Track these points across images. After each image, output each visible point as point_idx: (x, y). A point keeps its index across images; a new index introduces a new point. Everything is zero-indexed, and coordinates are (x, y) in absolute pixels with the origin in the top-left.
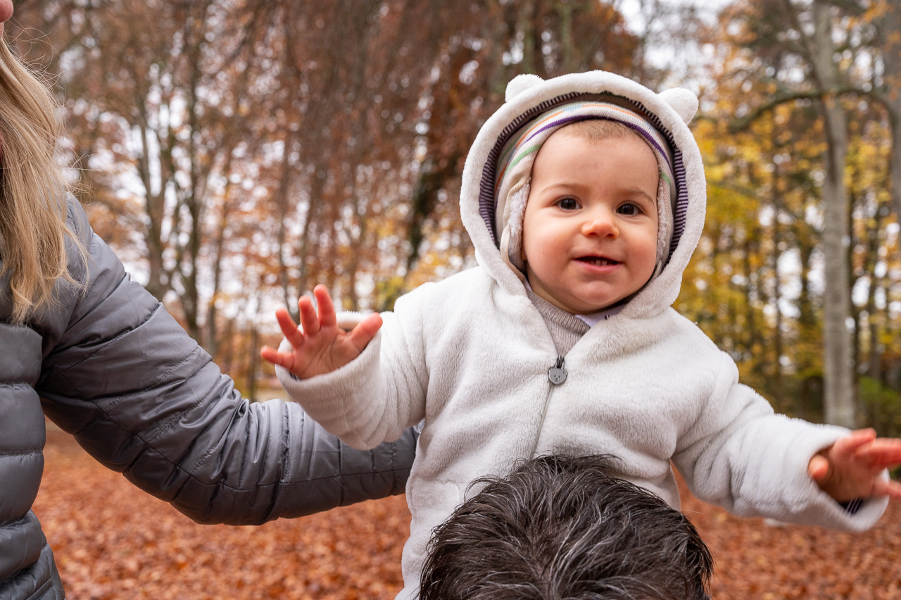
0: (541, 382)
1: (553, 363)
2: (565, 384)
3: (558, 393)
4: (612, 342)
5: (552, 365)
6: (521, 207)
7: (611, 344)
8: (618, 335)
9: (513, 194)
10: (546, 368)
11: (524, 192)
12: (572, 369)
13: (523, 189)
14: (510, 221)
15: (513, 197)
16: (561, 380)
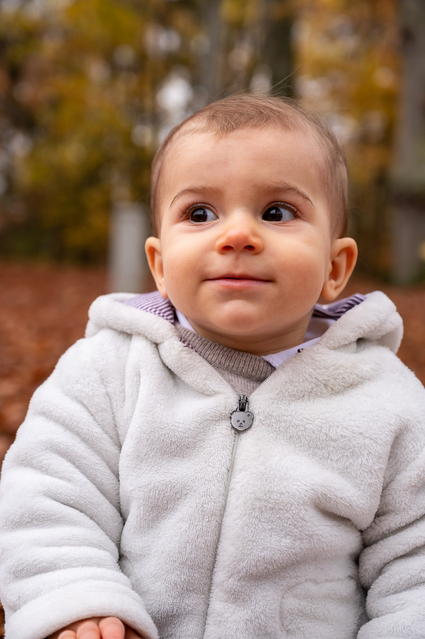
5: (234, 408)
16: (245, 426)
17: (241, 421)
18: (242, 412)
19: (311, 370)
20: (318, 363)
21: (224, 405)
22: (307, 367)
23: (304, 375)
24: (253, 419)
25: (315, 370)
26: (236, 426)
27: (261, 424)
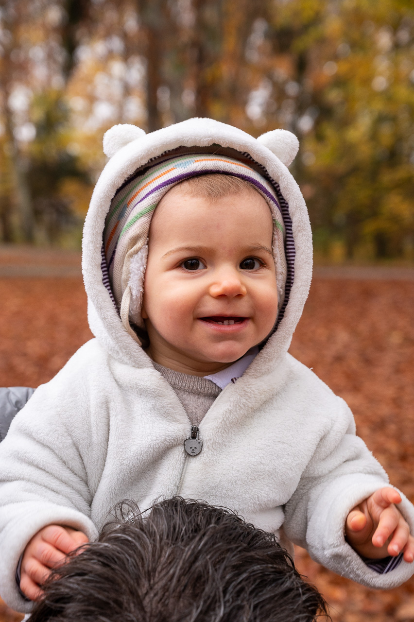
6: (142, 269)
9: (131, 256)
11: (142, 254)
13: (142, 250)
14: (130, 283)
15: (132, 260)
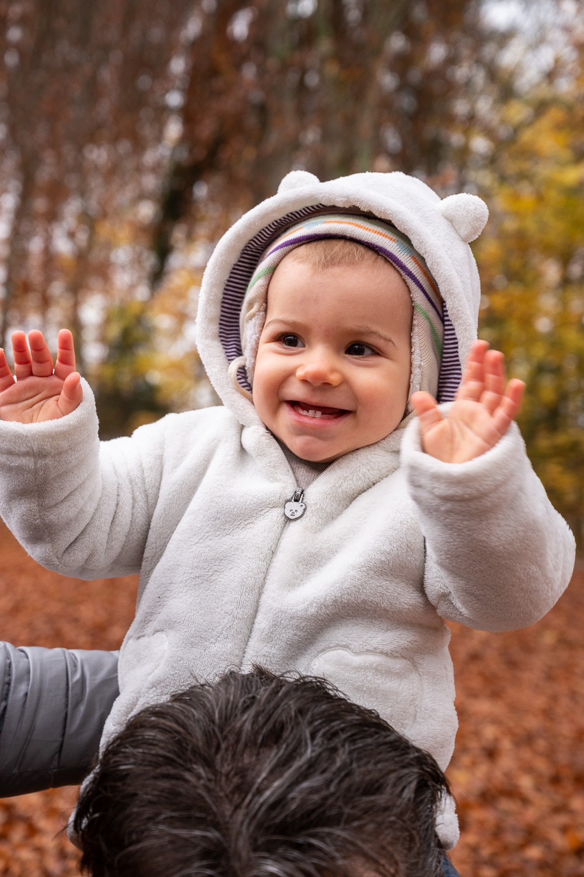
0: (275, 515)
1: (290, 495)
2: (302, 518)
3: (294, 528)
4: (361, 475)
5: (289, 497)
7: (360, 479)
8: (369, 468)
9: (247, 321)
10: (282, 501)
11: (256, 321)
12: (312, 502)
13: (256, 317)
14: (246, 352)
15: (248, 325)
16: (297, 515)
17: (294, 511)
18: (296, 503)
19: (365, 470)
20: (372, 464)
21: (279, 495)
22: (361, 466)
23: (358, 473)
24: (305, 510)
25: (369, 470)
26: (288, 514)
27: (311, 515)
